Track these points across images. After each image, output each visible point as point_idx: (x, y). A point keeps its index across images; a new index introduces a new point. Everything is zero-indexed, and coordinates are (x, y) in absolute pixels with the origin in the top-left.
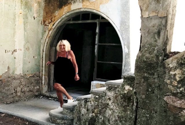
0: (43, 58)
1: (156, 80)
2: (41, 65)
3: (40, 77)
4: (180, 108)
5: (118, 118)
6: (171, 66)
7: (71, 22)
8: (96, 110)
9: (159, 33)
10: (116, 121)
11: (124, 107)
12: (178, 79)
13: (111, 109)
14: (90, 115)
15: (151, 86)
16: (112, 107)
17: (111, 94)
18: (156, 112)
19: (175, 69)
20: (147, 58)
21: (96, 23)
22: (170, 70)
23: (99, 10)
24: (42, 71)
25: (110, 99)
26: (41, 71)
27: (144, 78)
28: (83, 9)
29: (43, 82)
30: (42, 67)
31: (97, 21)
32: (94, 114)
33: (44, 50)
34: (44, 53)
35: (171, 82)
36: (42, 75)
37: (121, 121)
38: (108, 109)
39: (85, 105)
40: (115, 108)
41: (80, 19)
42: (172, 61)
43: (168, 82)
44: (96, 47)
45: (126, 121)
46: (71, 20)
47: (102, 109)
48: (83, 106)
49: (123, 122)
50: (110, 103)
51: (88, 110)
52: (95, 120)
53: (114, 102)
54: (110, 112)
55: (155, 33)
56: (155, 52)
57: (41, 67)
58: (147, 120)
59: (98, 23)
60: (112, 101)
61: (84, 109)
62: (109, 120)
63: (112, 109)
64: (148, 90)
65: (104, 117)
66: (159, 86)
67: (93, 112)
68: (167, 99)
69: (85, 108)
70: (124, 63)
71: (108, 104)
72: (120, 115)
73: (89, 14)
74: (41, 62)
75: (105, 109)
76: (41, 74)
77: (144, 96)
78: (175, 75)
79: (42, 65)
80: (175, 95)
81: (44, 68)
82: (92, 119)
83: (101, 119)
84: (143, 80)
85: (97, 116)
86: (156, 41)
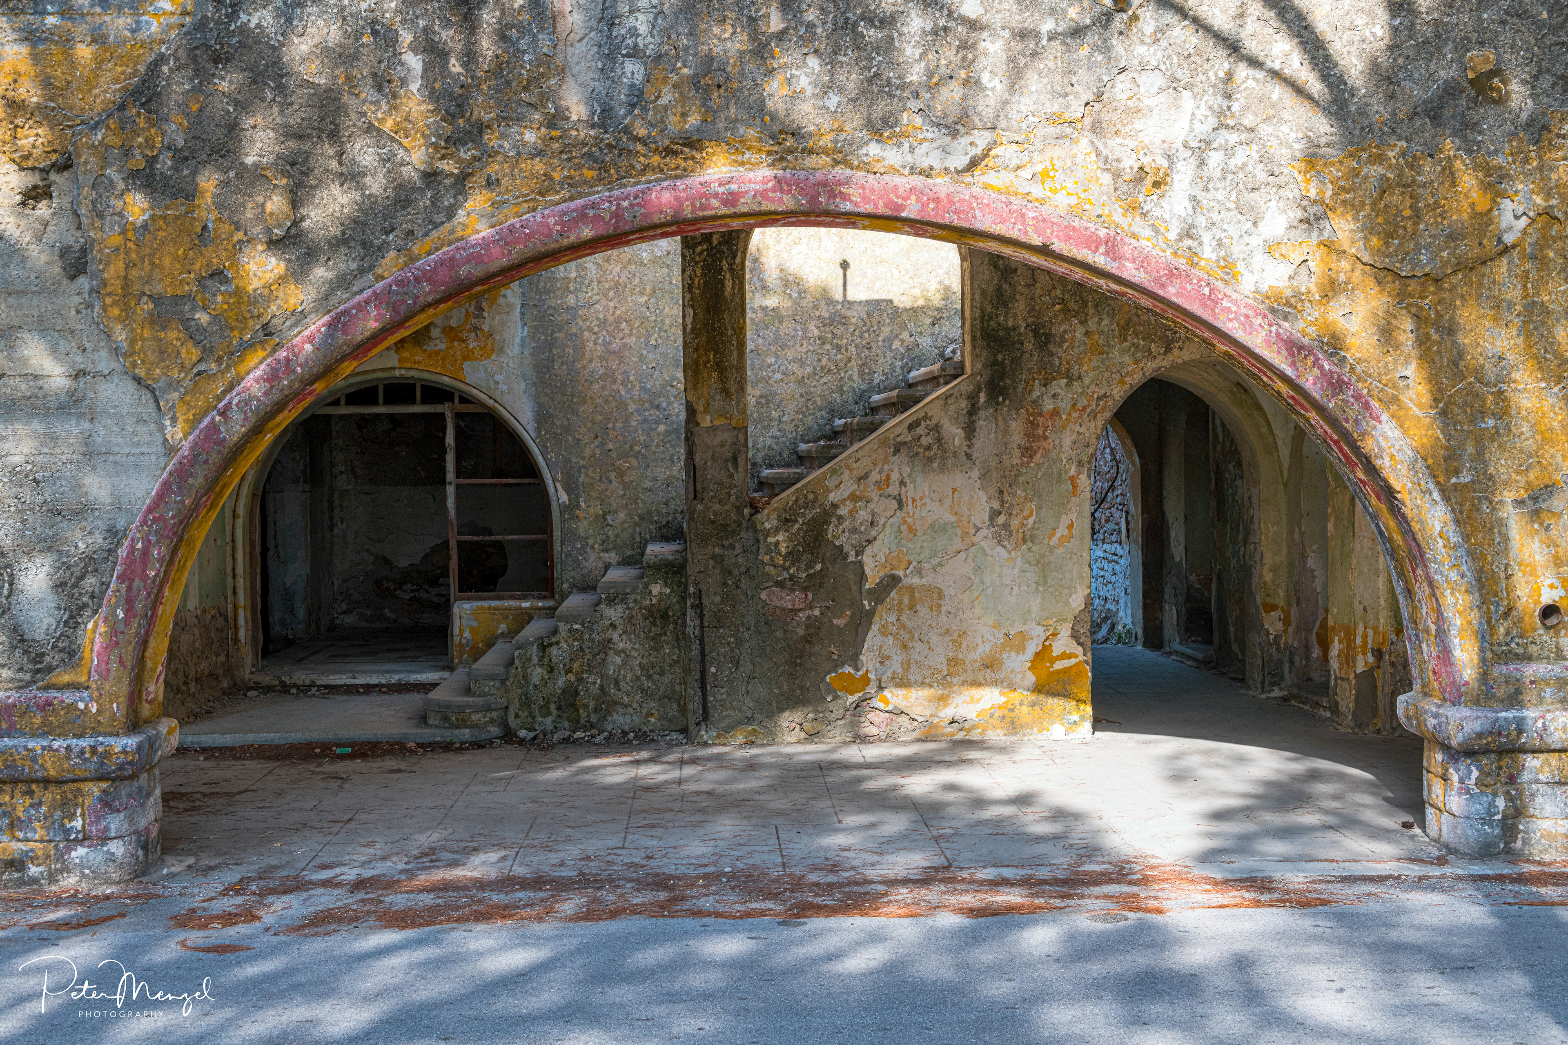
0: (233, 541)
1: (740, 560)
2: (229, 570)
3: (226, 619)
4: (791, 610)
5: (642, 669)
6: (767, 526)
7: (344, 410)
8: (576, 666)
9: (735, 459)
10: (638, 678)
11: (653, 639)
12: (784, 551)
13: (618, 653)
14: (561, 682)
15: (730, 572)
16: (621, 645)
17: (613, 613)
18: (748, 629)
19: (776, 531)
20: (715, 514)
21: (442, 416)
22: (767, 534)
23: (461, 377)
24: (235, 593)
25: (613, 626)
26: (230, 592)
27: (714, 557)
28: (403, 372)
29: (242, 633)
30: (234, 576)
31: (446, 409)
32: (572, 677)
33: (241, 511)
34: (240, 522)
35: (772, 559)
36: (235, 608)
37: (649, 677)
38: (611, 652)
39: (541, 659)
40: (629, 645)
41: (381, 400)
42: (768, 515)
43: (767, 558)
44: (450, 490)
45: (662, 674)
46: (343, 401)
47: (595, 655)
48: (535, 660)
49: (656, 677)
50: (615, 636)
51: (551, 670)
52: (577, 693)
53: (625, 632)
54: (618, 660)
55: (727, 460)
56: (733, 498)
57: (229, 579)
58: (732, 650)
59: (449, 416)
60: (619, 630)
61: (539, 670)
62: (617, 683)
63: (623, 651)
64: (725, 584)
65: (602, 677)
66: (747, 571)
67: (569, 671)
68: (768, 595)
69: (542, 666)
70: (557, 534)
71: (610, 641)
72: (645, 661)
73: (414, 385)
74: (229, 559)
75: (602, 656)
76: (230, 606)
77: (718, 599)
78: (777, 543)
79: (234, 569)
80: (780, 584)
81: (240, 582)
82: (564, 691)
83: (594, 683)
84: (712, 562)
85: (580, 680)
86: (731, 476)
